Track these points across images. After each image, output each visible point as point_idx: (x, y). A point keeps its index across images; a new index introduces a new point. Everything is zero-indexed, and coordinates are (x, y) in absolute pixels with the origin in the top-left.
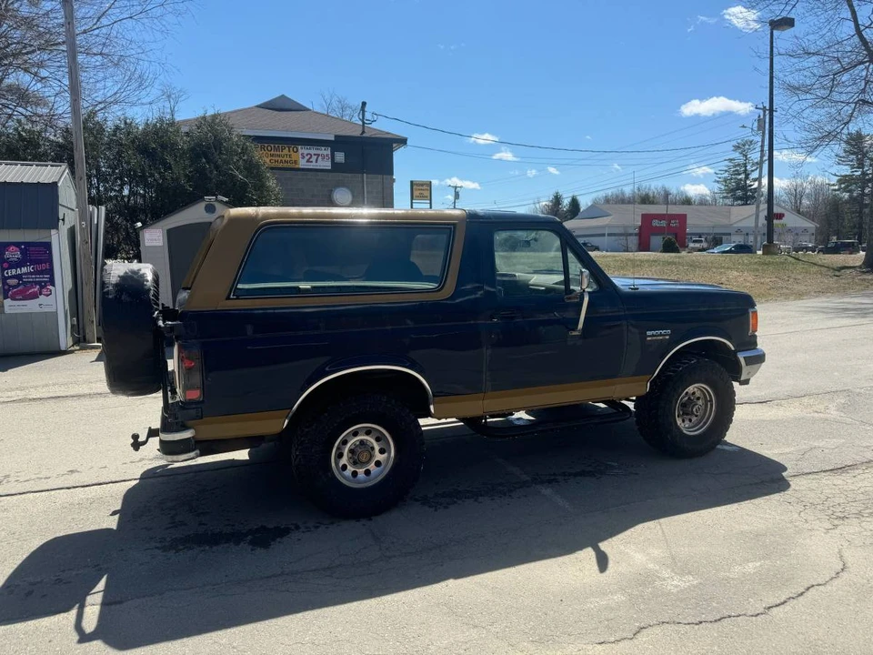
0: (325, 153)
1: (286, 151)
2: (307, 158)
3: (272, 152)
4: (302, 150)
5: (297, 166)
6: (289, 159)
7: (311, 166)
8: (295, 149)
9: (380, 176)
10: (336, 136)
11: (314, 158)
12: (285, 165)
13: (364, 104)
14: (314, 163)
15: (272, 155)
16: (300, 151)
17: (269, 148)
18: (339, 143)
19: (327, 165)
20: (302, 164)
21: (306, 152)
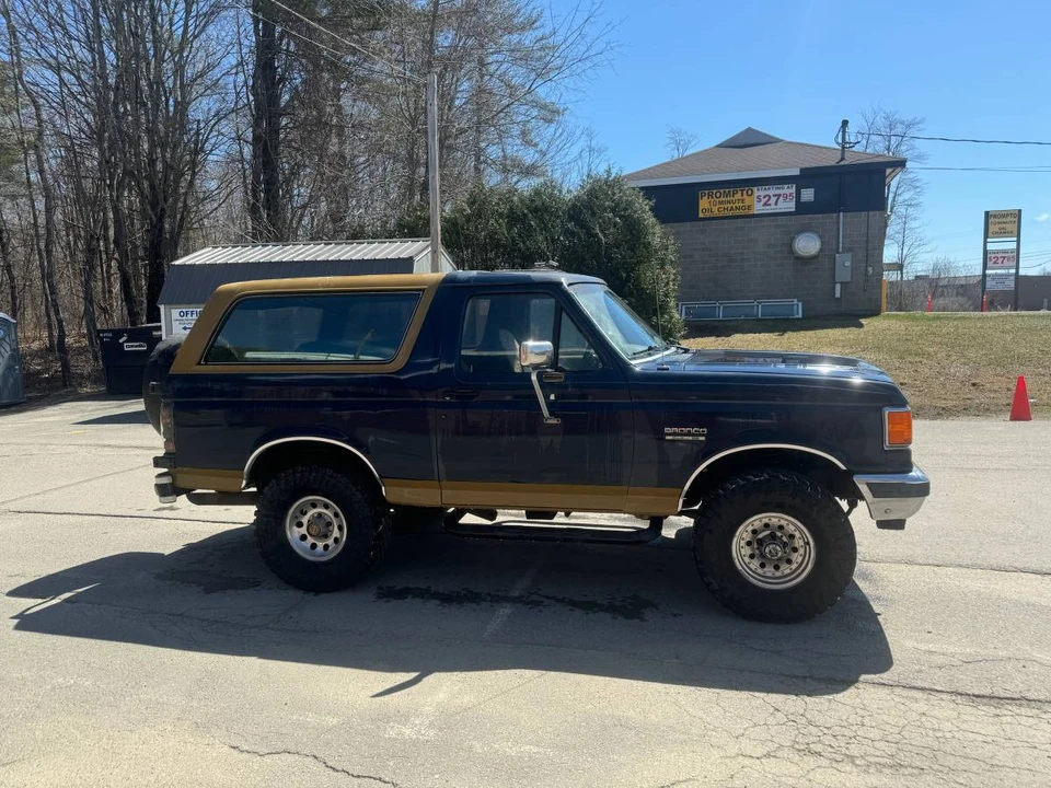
0: (788, 191)
1: (738, 196)
2: (764, 201)
3: (722, 199)
4: (758, 192)
5: (751, 212)
6: (741, 205)
7: (768, 210)
8: (750, 192)
9: (863, 214)
10: (801, 170)
11: (773, 199)
12: (737, 213)
13: (845, 123)
14: (773, 206)
15: (721, 203)
16: (756, 193)
17: (718, 195)
18: (808, 177)
19: (791, 206)
20: (758, 208)
21: (762, 193)
